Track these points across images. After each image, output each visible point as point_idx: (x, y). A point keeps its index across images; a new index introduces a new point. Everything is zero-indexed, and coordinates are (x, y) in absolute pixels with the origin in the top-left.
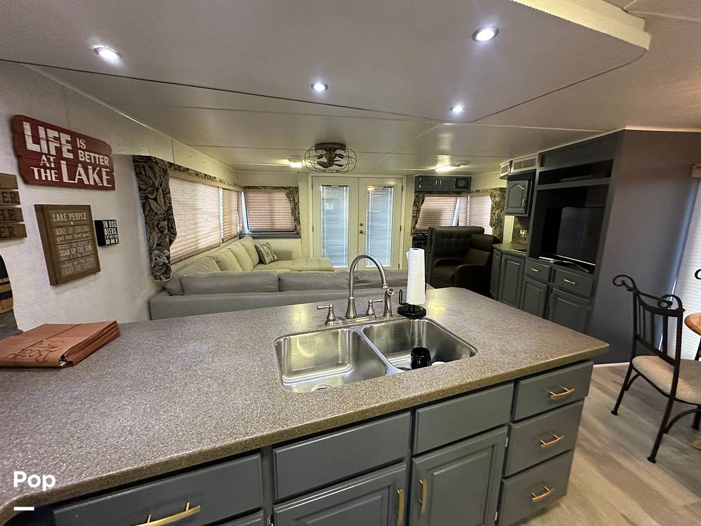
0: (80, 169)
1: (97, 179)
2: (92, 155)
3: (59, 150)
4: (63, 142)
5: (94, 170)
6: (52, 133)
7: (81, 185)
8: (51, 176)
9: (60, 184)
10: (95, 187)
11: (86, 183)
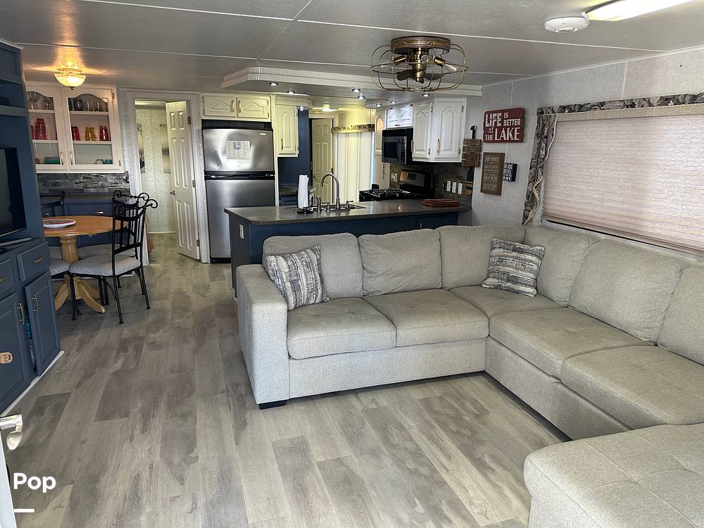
0: (503, 131)
1: (511, 136)
2: (511, 120)
3: (496, 123)
4: (498, 117)
5: (510, 130)
6: (495, 115)
7: (503, 141)
8: (490, 137)
9: (494, 141)
10: (510, 141)
11: (505, 139)
